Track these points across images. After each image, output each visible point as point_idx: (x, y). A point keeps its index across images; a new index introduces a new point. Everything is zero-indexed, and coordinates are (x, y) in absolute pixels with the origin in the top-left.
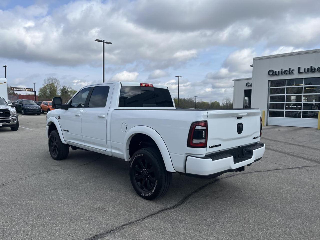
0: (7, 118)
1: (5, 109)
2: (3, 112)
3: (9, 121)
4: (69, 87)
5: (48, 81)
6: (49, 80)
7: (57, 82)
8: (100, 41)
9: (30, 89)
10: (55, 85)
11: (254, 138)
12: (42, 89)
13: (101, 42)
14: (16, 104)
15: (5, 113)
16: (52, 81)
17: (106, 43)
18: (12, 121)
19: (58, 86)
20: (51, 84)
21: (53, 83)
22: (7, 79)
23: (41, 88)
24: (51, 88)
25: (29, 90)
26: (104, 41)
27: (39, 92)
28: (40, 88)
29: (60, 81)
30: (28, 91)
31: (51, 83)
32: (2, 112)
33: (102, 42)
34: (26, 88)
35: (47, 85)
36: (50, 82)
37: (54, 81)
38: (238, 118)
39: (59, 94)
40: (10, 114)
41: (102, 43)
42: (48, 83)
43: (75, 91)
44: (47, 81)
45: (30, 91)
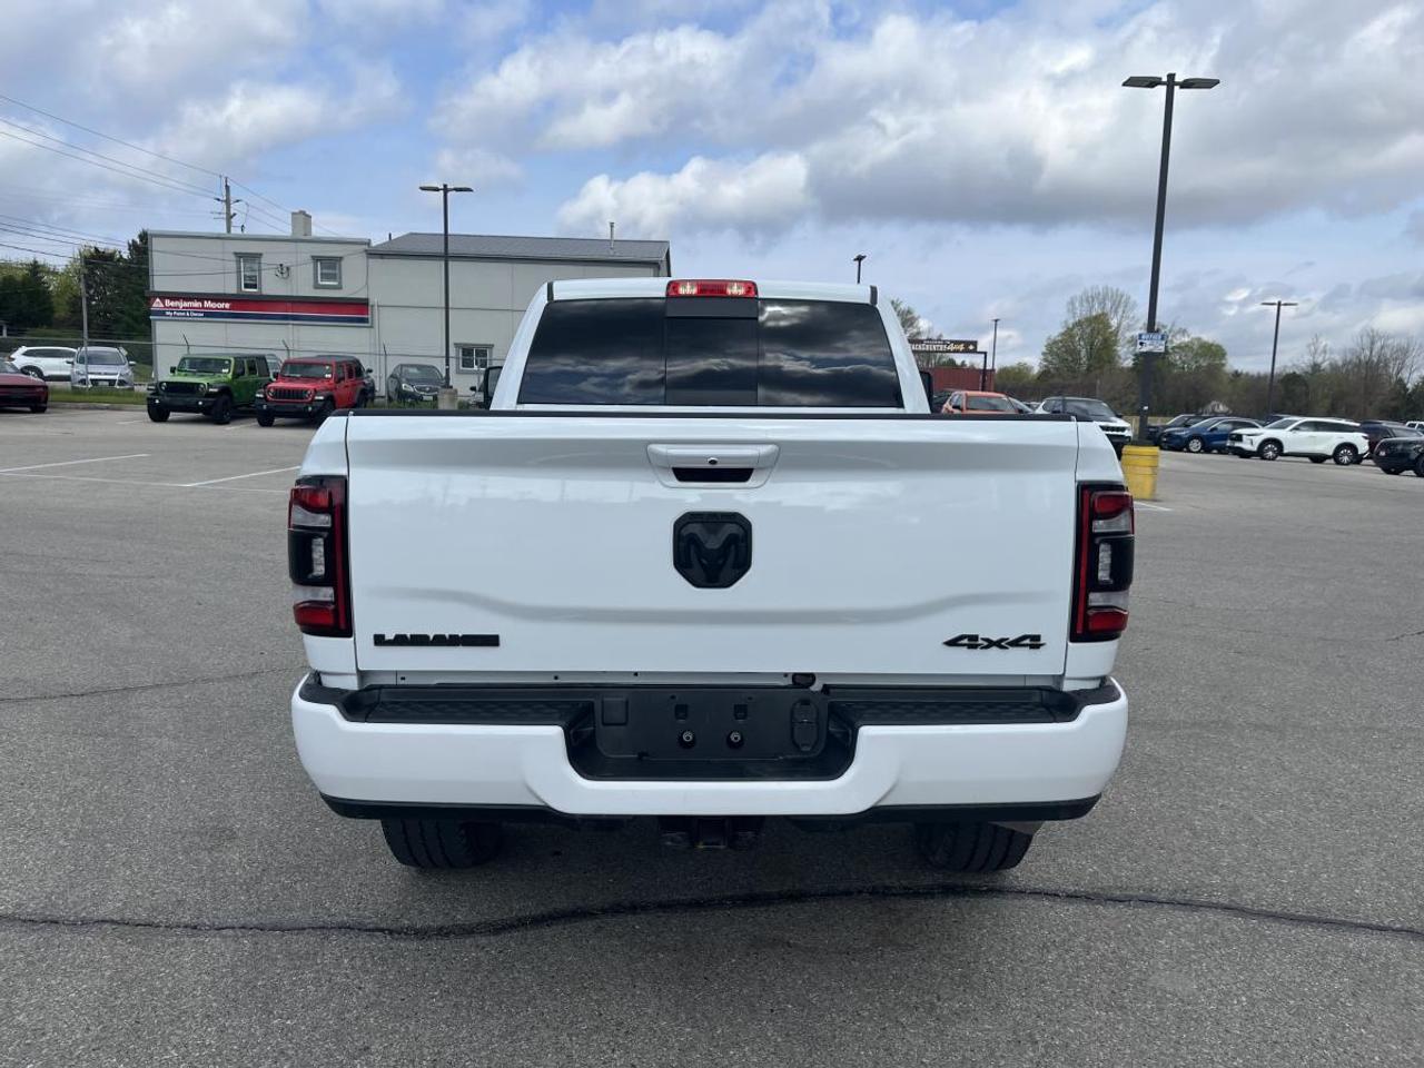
4: (1173, 325)
5: (1085, 304)
6: (1087, 301)
7: (1122, 305)
8: (1152, 83)
9: (967, 344)
10: (1114, 322)
11: (963, 642)
12: (1055, 342)
13: (1159, 87)
16: (1102, 303)
17: (1187, 84)
19: (1124, 323)
20: (1096, 318)
21: (1103, 314)
23: (1052, 338)
24: (1092, 337)
25: (961, 347)
26: (1171, 76)
27: (1044, 354)
28: (1049, 338)
29: (1135, 302)
30: (958, 351)
31: (1094, 314)
33: (1163, 84)
34: (952, 342)
35: (1079, 324)
36: (1091, 308)
37: (1109, 305)
39: (1127, 359)
41: (1162, 90)
42: (1082, 312)
43: (1205, 343)
44: (1081, 305)
45: (963, 352)
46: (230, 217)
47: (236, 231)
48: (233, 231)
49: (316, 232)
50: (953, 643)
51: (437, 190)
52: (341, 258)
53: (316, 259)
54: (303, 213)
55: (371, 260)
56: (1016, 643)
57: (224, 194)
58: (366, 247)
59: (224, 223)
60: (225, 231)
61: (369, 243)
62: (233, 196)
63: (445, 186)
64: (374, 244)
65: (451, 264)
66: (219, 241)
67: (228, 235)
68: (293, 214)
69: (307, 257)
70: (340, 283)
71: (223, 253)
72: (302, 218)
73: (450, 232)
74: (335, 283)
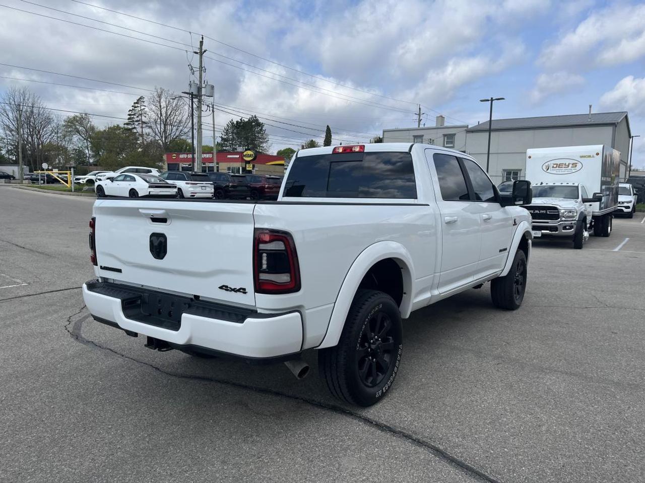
0: (551, 223)
1: (551, 205)
2: (546, 212)
3: (555, 229)
11: (224, 288)
14: (598, 196)
15: (549, 212)
18: (560, 228)
22: (605, 147)
32: (544, 212)
38: (155, 220)
40: (559, 214)
46: (420, 120)
47: (422, 126)
48: (421, 126)
49: (446, 124)
50: (221, 288)
51: (488, 100)
52: (455, 134)
53: (445, 135)
54: (442, 116)
55: (468, 134)
56: (239, 290)
57: (418, 111)
58: (466, 128)
59: (417, 123)
60: (417, 127)
61: (467, 127)
62: (422, 112)
63: (492, 98)
64: (469, 127)
65: (492, 134)
66: (408, 132)
67: (419, 128)
68: (437, 117)
69: (441, 135)
70: (454, 145)
71: (409, 136)
72: (441, 118)
73: (492, 119)
74: (452, 145)
